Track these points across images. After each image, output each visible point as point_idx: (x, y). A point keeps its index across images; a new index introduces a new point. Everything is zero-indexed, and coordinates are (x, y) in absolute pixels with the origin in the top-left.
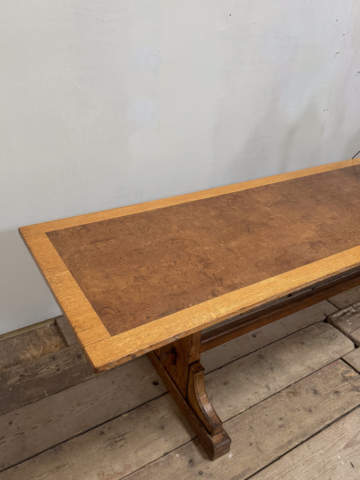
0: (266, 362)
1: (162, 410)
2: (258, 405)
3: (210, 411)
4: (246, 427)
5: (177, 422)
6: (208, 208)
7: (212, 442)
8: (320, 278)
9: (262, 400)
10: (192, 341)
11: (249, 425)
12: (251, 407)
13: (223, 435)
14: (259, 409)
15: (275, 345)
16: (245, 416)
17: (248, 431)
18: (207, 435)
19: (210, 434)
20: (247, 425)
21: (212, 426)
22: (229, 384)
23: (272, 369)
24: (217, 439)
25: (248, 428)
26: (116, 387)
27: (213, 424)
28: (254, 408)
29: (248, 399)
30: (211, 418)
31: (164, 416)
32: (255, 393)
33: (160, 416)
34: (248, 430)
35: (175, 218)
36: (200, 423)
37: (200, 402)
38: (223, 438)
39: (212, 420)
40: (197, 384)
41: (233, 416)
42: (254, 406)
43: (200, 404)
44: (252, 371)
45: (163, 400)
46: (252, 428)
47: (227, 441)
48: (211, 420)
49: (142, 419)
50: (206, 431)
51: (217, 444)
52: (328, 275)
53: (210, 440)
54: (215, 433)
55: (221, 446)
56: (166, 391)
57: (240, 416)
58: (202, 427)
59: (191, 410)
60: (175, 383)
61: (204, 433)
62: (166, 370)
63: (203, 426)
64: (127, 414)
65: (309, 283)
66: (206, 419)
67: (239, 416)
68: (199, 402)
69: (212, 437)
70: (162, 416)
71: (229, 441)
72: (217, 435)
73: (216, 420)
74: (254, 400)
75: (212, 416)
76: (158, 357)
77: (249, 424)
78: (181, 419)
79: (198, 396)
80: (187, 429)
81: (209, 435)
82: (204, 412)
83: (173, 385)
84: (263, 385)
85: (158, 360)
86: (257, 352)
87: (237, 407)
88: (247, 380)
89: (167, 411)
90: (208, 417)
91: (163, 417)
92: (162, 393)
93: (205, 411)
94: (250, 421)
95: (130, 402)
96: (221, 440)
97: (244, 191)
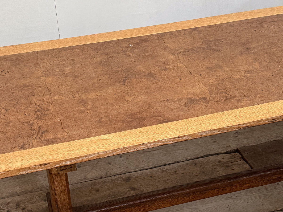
6: (96, 53)
8: (165, 140)
35: (47, 63)
52: (179, 137)
65: (147, 144)
97: (160, 34)
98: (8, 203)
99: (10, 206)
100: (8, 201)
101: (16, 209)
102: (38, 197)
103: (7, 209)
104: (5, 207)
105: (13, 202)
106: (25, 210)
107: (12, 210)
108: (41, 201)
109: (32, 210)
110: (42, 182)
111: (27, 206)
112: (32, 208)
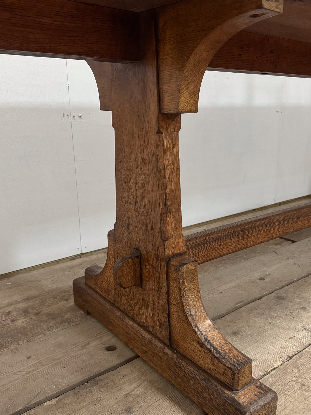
0: (291, 303)
1: (127, 384)
2: (302, 353)
3: (221, 343)
4: (293, 385)
5: (159, 398)
7: (239, 403)
9: (304, 346)
10: (166, 201)
11: (298, 382)
12: (290, 358)
13: (257, 387)
14: (306, 357)
15: (296, 285)
16: (284, 371)
17: (300, 391)
18: (223, 393)
19: (231, 390)
20: (294, 383)
21: (232, 367)
22: (241, 333)
23: (304, 308)
24: (247, 395)
25: (297, 387)
26: (35, 362)
27: (233, 363)
28: (296, 358)
29: (281, 347)
30: (226, 353)
31: (131, 392)
32: (290, 339)
33: (122, 393)
34: (300, 389)
36: (204, 376)
37: (199, 330)
38: (259, 392)
39: (229, 357)
40: (187, 293)
41: (262, 373)
42: (294, 355)
43: (198, 333)
44: (274, 314)
45: (126, 370)
46: (304, 385)
47: (269, 397)
48: (226, 357)
49: (87, 403)
50: (220, 387)
51: (251, 404)
53: (234, 400)
54: (240, 382)
55: (259, 407)
56: (131, 355)
57: (276, 372)
58: (211, 382)
59: (181, 360)
60: (145, 328)
61: (216, 390)
62: (128, 316)
63: (211, 380)
64: (54, 401)
66: (217, 358)
67: (273, 372)
68: (196, 330)
69: (235, 394)
70: (126, 393)
71: (273, 396)
72: (246, 390)
73: (237, 356)
74: (292, 348)
75: (227, 351)
76: (111, 303)
77: (296, 380)
78: (164, 392)
79: (193, 319)
80: (179, 406)
81: (228, 392)
82: (209, 347)
83: (144, 333)
84: (300, 326)
85: (111, 307)
86: (274, 294)
87: (266, 360)
88: (269, 324)
89: (135, 385)
90: (220, 353)
91: (128, 393)
92: (124, 360)
93: (211, 345)
94: (296, 375)
95: (61, 381)
96: (255, 395)
98: (9, 313)
99: (13, 315)
100: (7, 311)
101: (25, 317)
102: (53, 299)
103: (10, 319)
104: (6, 317)
105: (17, 310)
106: (39, 315)
107: (19, 319)
108: (60, 302)
109: (51, 312)
110: (49, 286)
111: (40, 310)
112: (51, 310)
